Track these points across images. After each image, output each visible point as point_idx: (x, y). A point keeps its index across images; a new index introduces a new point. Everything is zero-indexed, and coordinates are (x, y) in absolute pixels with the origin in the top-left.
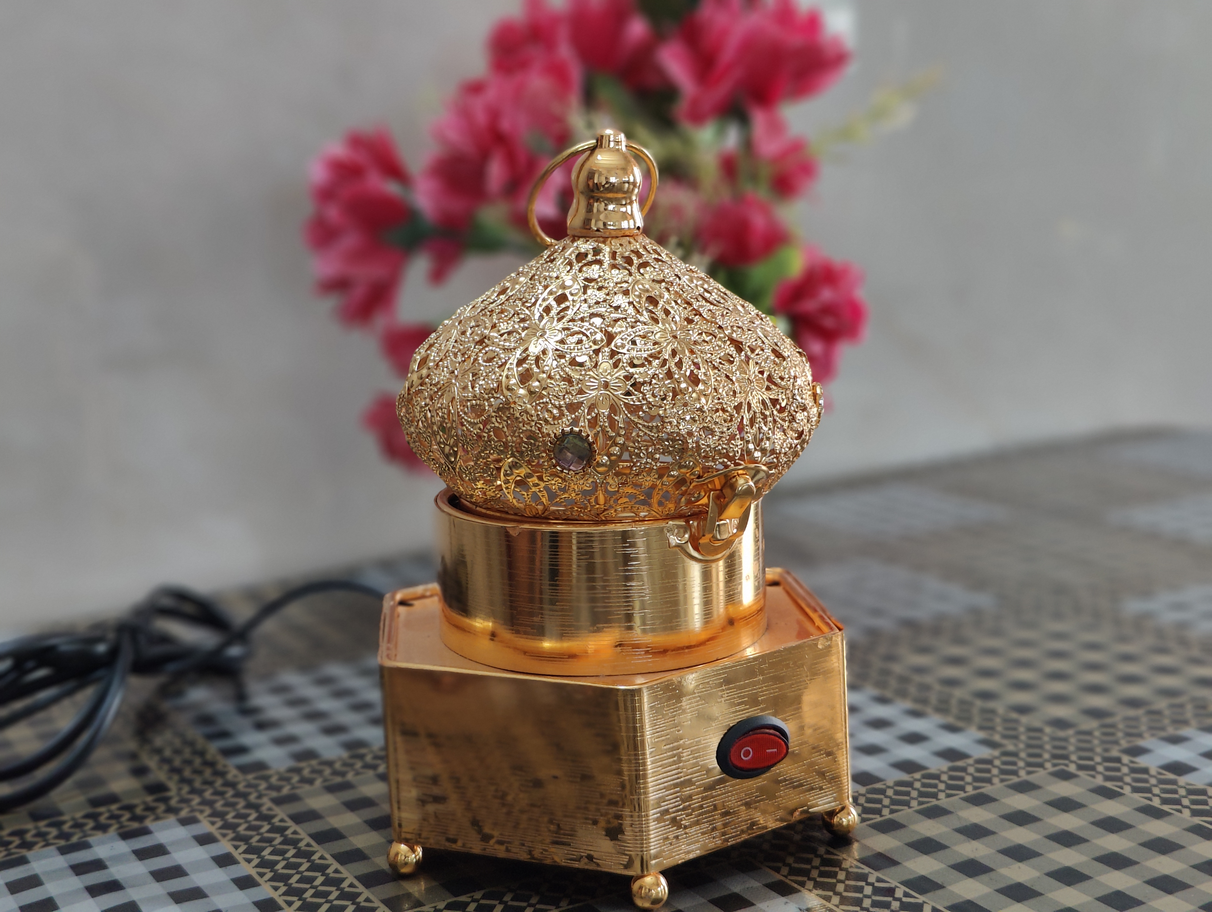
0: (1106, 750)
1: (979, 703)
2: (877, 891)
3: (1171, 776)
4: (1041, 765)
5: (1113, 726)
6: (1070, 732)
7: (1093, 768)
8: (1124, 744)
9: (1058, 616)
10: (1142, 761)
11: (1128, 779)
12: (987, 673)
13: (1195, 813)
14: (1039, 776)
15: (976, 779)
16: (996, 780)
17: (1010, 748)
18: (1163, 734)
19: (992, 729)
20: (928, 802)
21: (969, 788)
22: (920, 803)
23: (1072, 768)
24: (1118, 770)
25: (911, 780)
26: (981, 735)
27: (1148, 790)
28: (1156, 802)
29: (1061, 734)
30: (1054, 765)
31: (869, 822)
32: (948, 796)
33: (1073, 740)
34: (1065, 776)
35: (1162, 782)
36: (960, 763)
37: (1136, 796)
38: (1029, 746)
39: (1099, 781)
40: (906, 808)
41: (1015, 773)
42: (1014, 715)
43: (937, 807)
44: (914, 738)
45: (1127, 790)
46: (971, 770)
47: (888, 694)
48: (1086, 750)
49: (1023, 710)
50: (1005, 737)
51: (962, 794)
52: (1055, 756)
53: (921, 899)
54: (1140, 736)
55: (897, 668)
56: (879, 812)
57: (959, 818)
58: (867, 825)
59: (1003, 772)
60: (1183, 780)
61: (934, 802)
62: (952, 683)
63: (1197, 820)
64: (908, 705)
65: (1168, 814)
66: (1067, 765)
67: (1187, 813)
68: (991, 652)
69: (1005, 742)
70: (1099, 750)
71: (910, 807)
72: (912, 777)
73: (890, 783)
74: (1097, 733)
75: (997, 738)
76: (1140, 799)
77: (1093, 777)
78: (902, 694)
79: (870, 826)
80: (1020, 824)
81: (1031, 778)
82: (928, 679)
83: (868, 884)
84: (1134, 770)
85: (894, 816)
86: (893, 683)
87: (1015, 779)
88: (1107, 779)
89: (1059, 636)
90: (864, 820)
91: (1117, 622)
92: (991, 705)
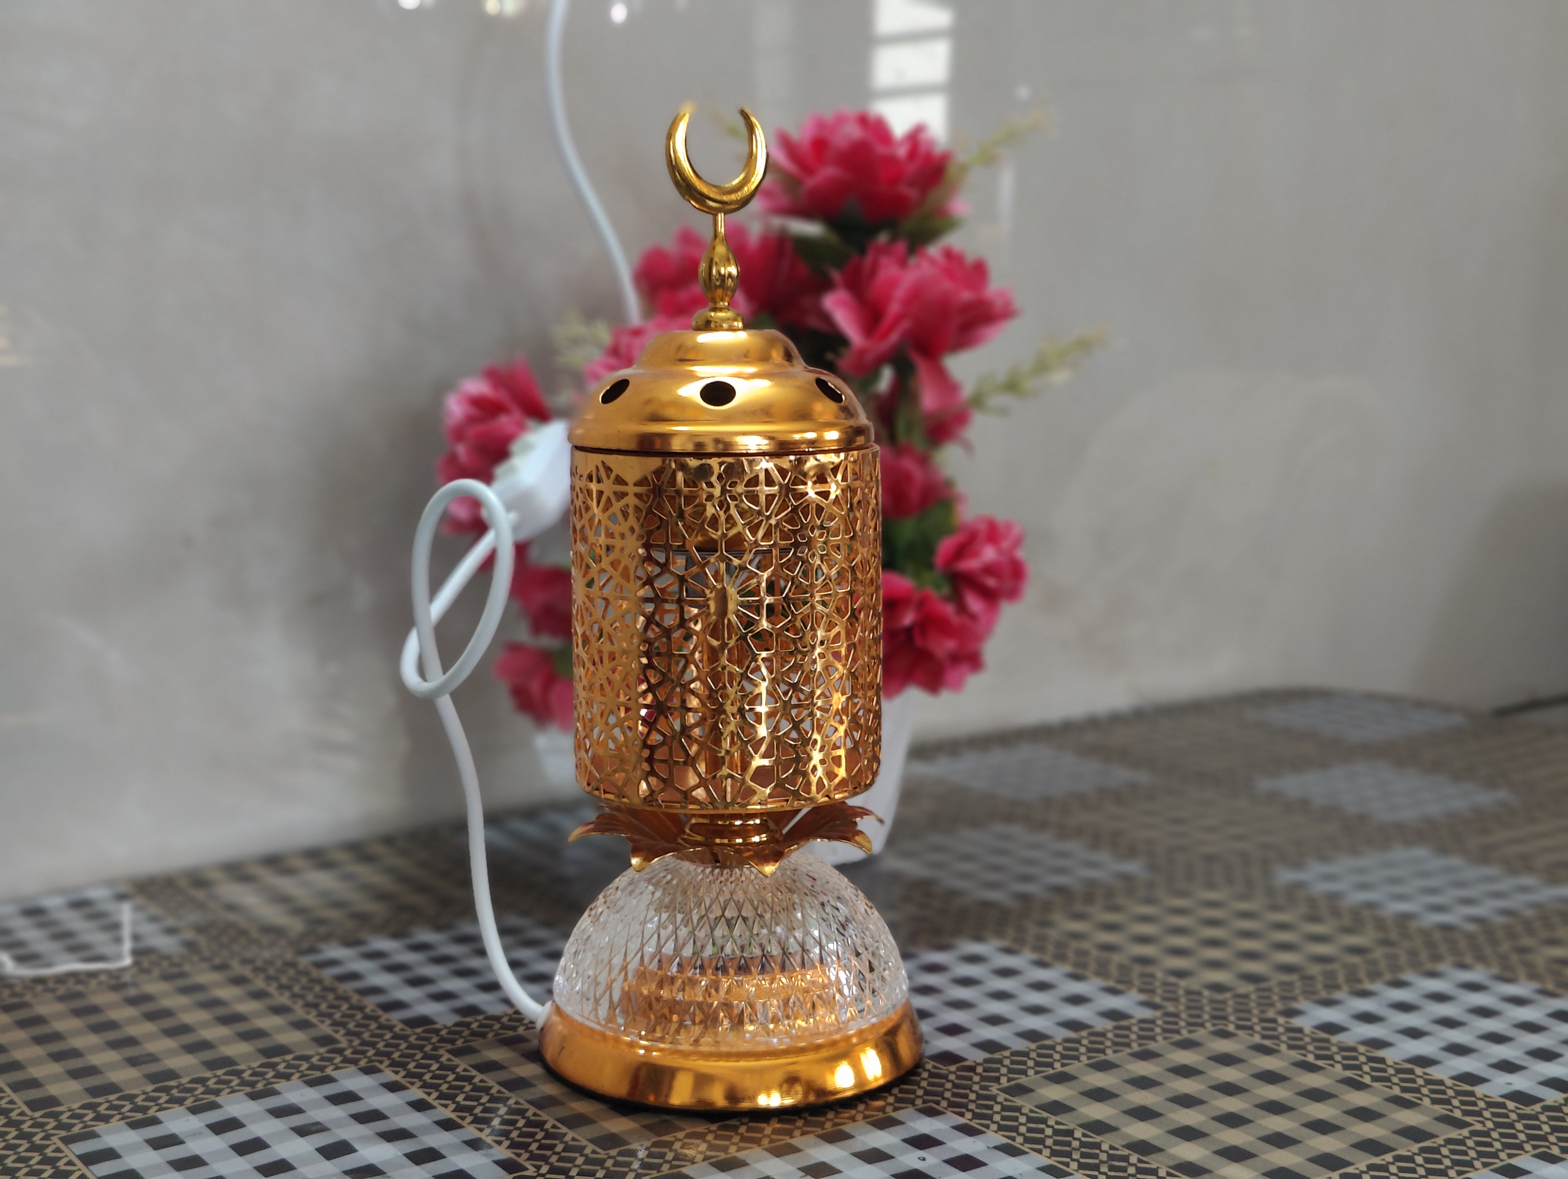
0: (1263, 1012)
1: (1138, 968)
2: (1056, 1132)
3: (1324, 1035)
4: (1202, 1025)
5: (1269, 990)
6: (1228, 995)
7: (1250, 1028)
8: (1280, 1006)
9: (1210, 885)
10: (1297, 1022)
11: (1284, 1038)
12: (1143, 940)
13: (1346, 1067)
14: (1200, 1034)
15: (1140, 1037)
16: (1159, 1038)
17: (1172, 1009)
18: (1316, 997)
19: (1152, 992)
20: (1095, 1057)
21: (1135, 1045)
22: (1089, 1058)
23: (1231, 1028)
24: (1275, 1029)
25: (1080, 1037)
26: (1143, 997)
27: (1303, 1047)
28: (1310, 1058)
30: (1214, 1025)
31: (1042, 1074)
32: (1115, 1052)
33: (1231, 1003)
34: (1225, 1035)
35: (1314, 1040)
36: (1124, 1023)
37: (1292, 1052)
38: (1188, 1008)
39: (1257, 1039)
40: (1076, 1062)
41: (1178, 1032)
42: (1172, 979)
43: (1105, 1061)
44: (1077, 1000)
45: (1283, 1047)
46: (1135, 1029)
47: (1047, 958)
48: (1243, 1010)
49: (1181, 974)
50: (1165, 999)
51: (1128, 1050)
52: (1214, 1017)
53: (1098, 1139)
54: (1294, 999)
55: (1053, 934)
56: (1051, 1065)
57: (1127, 1071)
58: (1041, 1077)
59: (1165, 1031)
60: (1334, 1039)
61: (1102, 1057)
62: (1108, 948)
63: (1347, 1073)
64: (1068, 968)
65: (1321, 1068)
66: (1226, 1025)
67: (1338, 1067)
68: (1147, 919)
69: (1166, 1004)
70: (1256, 1011)
71: (1080, 1061)
72: (1080, 1035)
73: (1059, 1040)
74: (1253, 997)
75: (1158, 1000)
76: (1295, 1055)
77: (1251, 1035)
78: (1061, 957)
79: (1043, 1077)
80: (1185, 1076)
81: (1194, 1036)
82: (1085, 945)
83: (1048, 1126)
84: (1289, 1030)
85: (1066, 1069)
86: (1051, 948)
87: (1177, 1037)
88: (1264, 1037)
89: (1213, 904)
90: (1037, 1073)
91: (1270, 891)
92: (1149, 969)
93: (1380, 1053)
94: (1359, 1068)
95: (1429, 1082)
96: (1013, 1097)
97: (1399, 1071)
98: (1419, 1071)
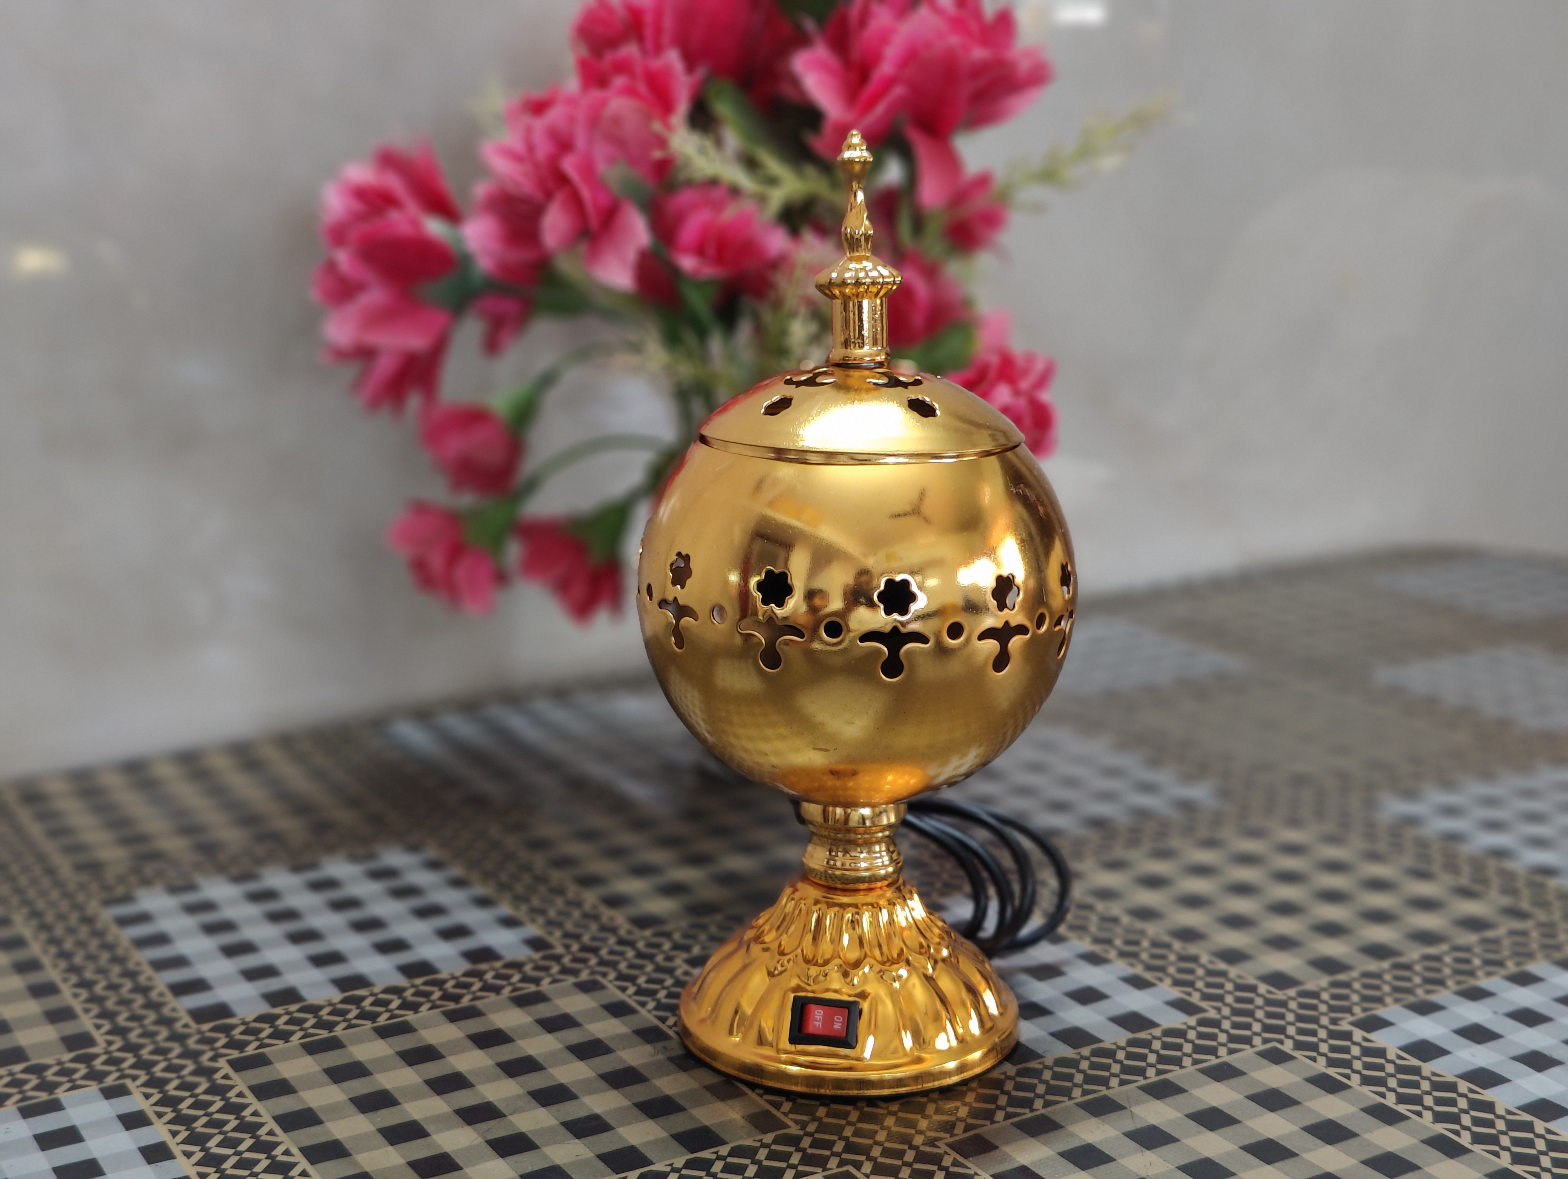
1: (1177, 945)
3: (1414, 1062)
4: (1248, 1041)
5: (1347, 985)
6: (1292, 992)
7: (1314, 1047)
8: (1359, 1012)
9: (1294, 822)
11: (1358, 1065)
12: (1194, 902)
13: (1439, 1118)
14: (1243, 1058)
15: (1161, 1059)
16: (1187, 1061)
17: (1212, 1014)
18: (1410, 999)
19: (1189, 985)
20: (1095, 1092)
21: (1151, 1072)
22: (1085, 1093)
23: (1288, 1046)
24: (1347, 1050)
25: (1078, 1057)
26: (1176, 993)
27: (1382, 1082)
28: (1390, 1100)
29: (1280, 995)
30: (1265, 1041)
31: (1014, 1119)
32: (1123, 1083)
33: (1293, 1005)
34: (1276, 1057)
35: (1401, 1069)
36: (1143, 1035)
37: (1366, 1090)
38: (1236, 1012)
39: (1321, 1065)
40: (1066, 1099)
41: (1213, 1051)
42: (1221, 965)
43: (1106, 1098)
44: (1087, 996)
45: (1355, 1080)
46: (1157, 1045)
48: (1309, 1020)
49: (1234, 957)
50: (1206, 997)
51: (1141, 1081)
52: (1267, 1029)
54: (1380, 1000)
55: (1078, 891)
56: (1029, 1104)
57: (1133, 1116)
58: (1012, 1124)
59: (1198, 1049)
60: (1427, 1068)
61: (1103, 1091)
62: (1145, 914)
63: (1440, 1128)
64: (1085, 945)
65: (1402, 1118)
66: (1281, 1042)
67: (1428, 1115)
68: (1202, 870)
69: (1204, 1005)
70: (1325, 1021)
71: (1071, 1098)
72: (1079, 1053)
73: (1049, 1061)
74: (1325, 996)
75: (1195, 998)
76: (1369, 1095)
77: (1314, 1060)
78: (1081, 929)
79: (1015, 1125)
80: (1212, 1128)
81: (1234, 1060)
82: (1115, 909)
84: (1367, 1052)
85: (1048, 1111)
87: (1212, 1061)
88: (1331, 1063)
89: (1293, 849)
90: (1008, 1116)
91: (1370, 832)
92: (1193, 949)
93: (1488, 1095)
94: (1454, 1119)
95: (1553, 1146)
96: (965, 1158)
97: (1512, 1126)
98: (1540, 1126)
